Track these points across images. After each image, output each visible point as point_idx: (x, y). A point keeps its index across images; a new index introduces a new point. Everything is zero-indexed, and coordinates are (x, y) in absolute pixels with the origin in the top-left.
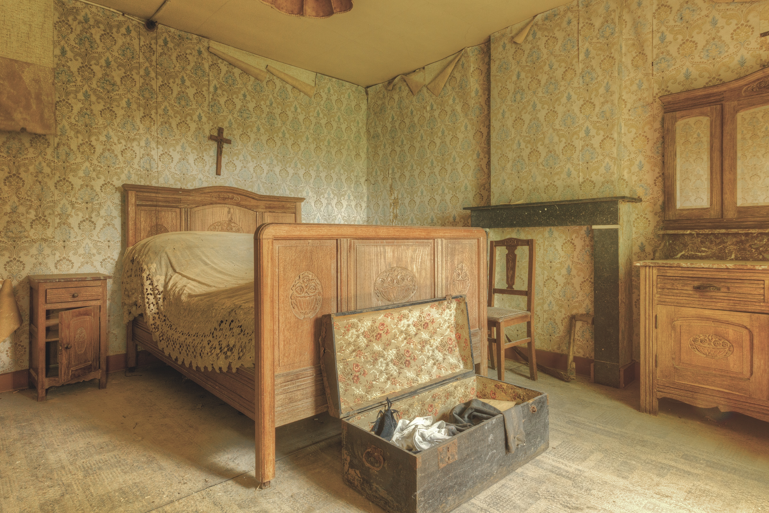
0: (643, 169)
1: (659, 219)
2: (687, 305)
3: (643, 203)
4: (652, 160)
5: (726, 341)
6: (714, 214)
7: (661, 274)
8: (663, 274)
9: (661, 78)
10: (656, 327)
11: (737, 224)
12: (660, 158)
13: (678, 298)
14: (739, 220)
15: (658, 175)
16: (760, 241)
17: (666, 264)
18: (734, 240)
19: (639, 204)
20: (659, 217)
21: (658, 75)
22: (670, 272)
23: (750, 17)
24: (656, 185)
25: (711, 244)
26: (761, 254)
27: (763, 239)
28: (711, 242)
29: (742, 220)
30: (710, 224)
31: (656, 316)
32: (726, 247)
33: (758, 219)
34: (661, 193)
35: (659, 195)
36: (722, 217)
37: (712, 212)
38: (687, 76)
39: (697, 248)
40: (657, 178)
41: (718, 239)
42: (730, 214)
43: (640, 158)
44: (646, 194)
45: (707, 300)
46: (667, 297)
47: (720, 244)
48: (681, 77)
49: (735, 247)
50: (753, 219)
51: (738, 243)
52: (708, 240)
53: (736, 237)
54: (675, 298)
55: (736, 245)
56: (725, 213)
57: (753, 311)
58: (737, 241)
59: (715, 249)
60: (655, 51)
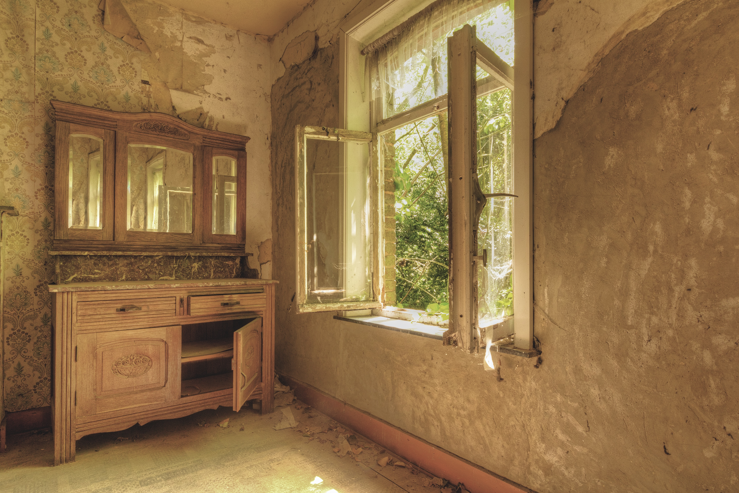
0: (21, 176)
1: (40, 238)
2: (111, 330)
3: (20, 218)
4: (33, 168)
5: (146, 357)
6: (107, 236)
7: (82, 300)
8: (85, 300)
9: (45, 79)
10: (76, 360)
11: (127, 246)
12: (42, 168)
13: (101, 323)
14: (129, 243)
15: (40, 187)
16: (146, 263)
17: (89, 288)
18: (125, 261)
19: (15, 218)
20: (40, 235)
21: (42, 73)
22: (93, 297)
23: (134, 60)
24: (37, 199)
25: (104, 265)
26: (146, 275)
27: (148, 261)
28: (104, 264)
29: (131, 243)
30: (103, 246)
31: (76, 347)
32: (117, 269)
33: (144, 243)
34: (43, 208)
35: (40, 210)
36: (114, 240)
37: (105, 234)
38: (76, 89)
39: (91, 270)
40: (39, 190)
41: (110, 260)
42: (121, 238)
43: (16, 162)
44: (24, 207)
45: (129, 321)
46: (88, 324)
47: (112, 265)
48: (68, 87)
49: (126, 269)
50: (139, 243)
51: (128, 264)
52: (101, 261)
53: (126, 259)
54: (98, 323)
55: (126, 266)
56: (117, 236)
57: (167, 324)
58: (127, 263)
59: (108, 271)
60: (38, 45)
